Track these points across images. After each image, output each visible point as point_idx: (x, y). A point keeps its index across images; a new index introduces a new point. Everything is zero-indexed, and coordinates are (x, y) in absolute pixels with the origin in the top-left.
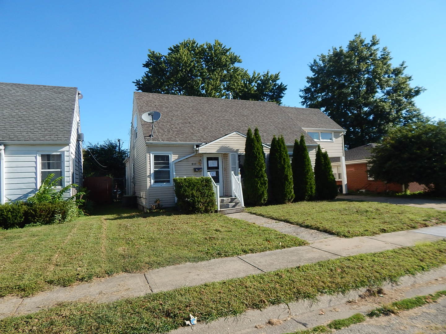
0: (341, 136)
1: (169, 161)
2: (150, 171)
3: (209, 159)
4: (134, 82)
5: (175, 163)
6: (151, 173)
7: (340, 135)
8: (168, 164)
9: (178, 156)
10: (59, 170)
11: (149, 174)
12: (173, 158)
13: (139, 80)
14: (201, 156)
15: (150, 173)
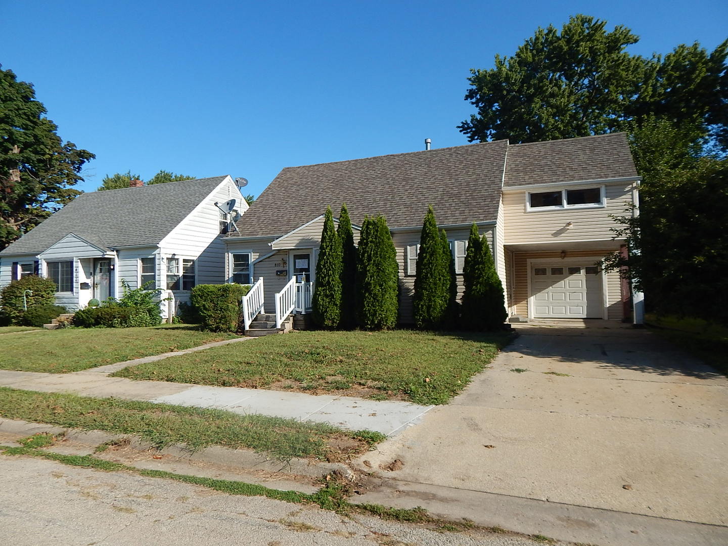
0: (628, 191)
1: (249, 261)
2: (229, 274)
3: (297, 257)
4: (459, 127)
5: (254, 264)
6: (230, 277)
7: (627, 189)
8: (248, 265)
9: (258, 254)
10: (153, 274)
11: (227, 279)
12: (253, 257)
13: (466, 121)
14: (286, 253)
15: (228, 277)
